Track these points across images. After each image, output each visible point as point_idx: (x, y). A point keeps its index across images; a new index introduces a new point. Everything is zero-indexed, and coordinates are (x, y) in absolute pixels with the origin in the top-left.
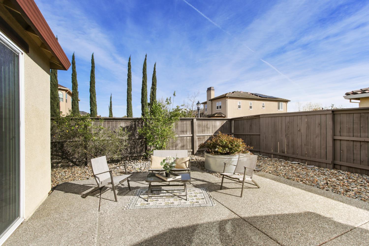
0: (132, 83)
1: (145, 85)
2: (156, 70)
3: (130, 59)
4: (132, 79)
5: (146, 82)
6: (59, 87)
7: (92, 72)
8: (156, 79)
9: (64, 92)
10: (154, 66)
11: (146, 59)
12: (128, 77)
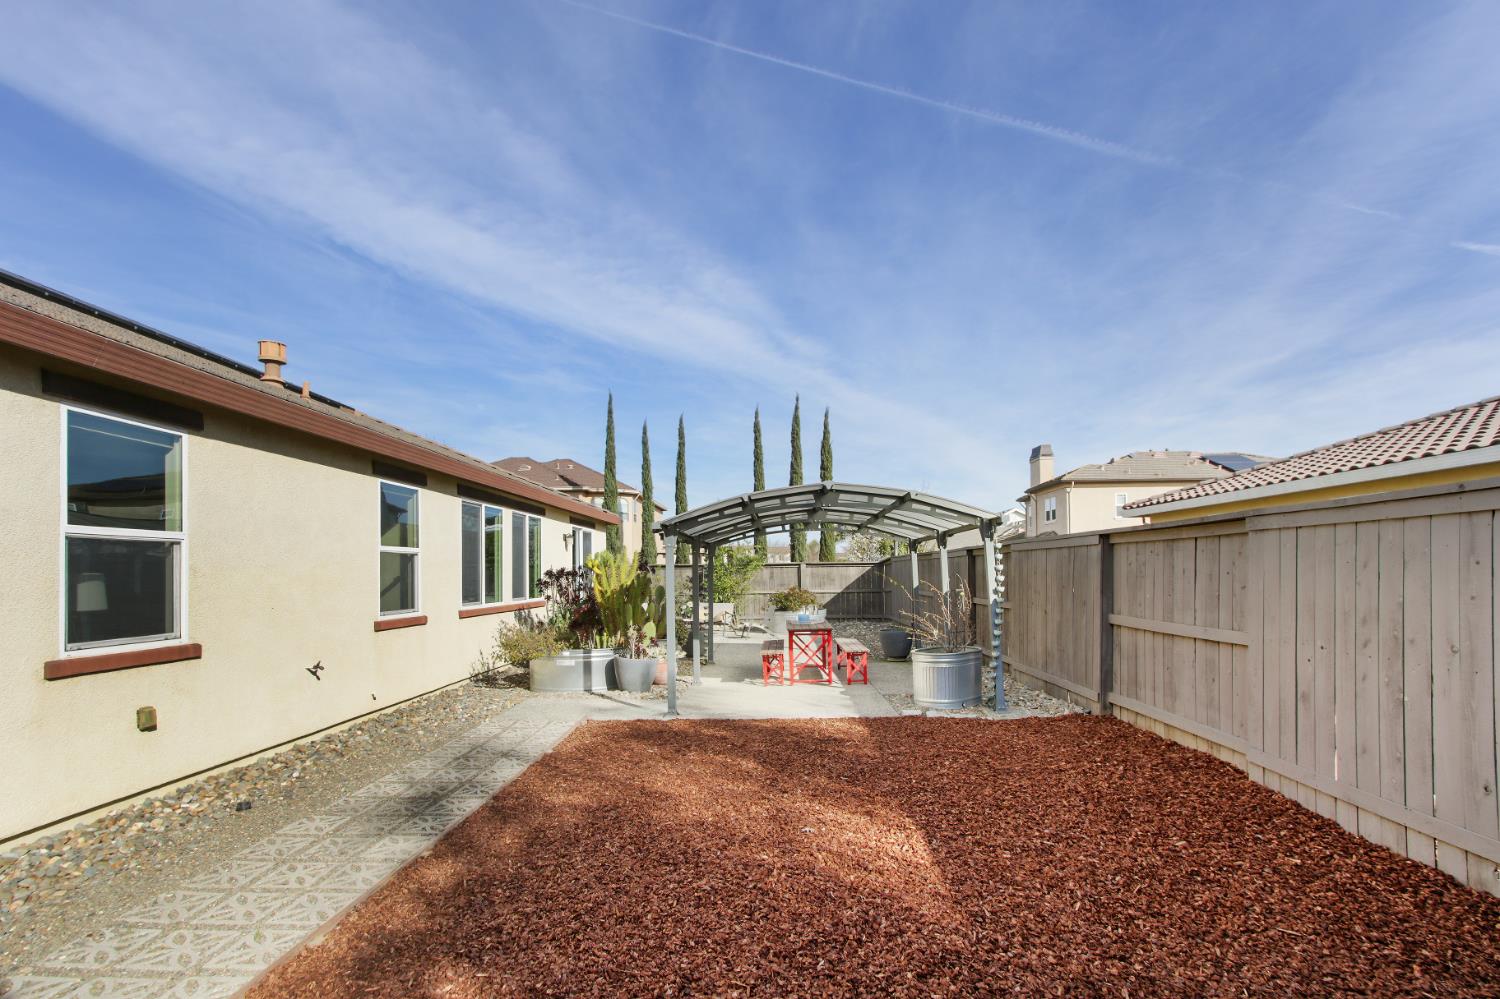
0: (765, 472)
1: (795, 473)
2: (830, 428)
3: (757, 413)
4: (764, 460)
5: (799, 466)
6: (620, 491)
7: (681, 456)
8: (829, 452)
9: (631, 498)
10: (824, 418)
11: (797, 408)
12: (756, 457)
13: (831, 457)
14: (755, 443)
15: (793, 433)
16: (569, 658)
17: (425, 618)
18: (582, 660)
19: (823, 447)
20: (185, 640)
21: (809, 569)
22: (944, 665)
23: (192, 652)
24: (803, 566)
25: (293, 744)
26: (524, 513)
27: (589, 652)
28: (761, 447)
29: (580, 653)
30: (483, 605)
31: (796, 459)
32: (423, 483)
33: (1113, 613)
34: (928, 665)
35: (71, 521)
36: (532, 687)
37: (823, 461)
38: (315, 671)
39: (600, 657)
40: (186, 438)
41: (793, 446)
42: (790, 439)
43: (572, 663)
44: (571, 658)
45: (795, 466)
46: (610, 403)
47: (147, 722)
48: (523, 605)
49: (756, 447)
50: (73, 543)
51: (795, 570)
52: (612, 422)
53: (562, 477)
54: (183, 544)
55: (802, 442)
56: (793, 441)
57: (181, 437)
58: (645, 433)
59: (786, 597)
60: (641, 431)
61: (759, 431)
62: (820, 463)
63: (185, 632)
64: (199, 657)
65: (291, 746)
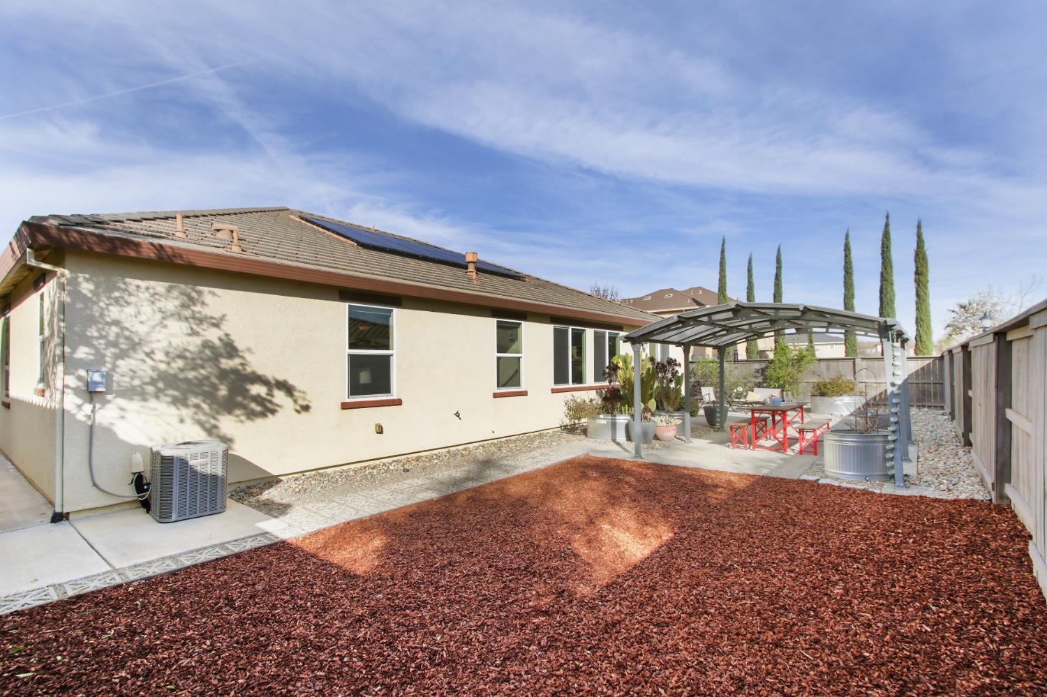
3: (847, 236)
13: (926, 263)
14: (845, 259)
15: (883, 247)
16: (603, 420)
17: (527, 392)
18: (610, 421)
19: (917, 255)
20: (395, 397)
21: (865, 363)
22: (849, 444)
23: (398, 402)
24: (858, 361)
25: (448, 449)
26: (605, 330)
27: (615, 416)
28: (851, 262)
29: (609, 417)
30: (570, 385)
31: (886, 269)
32: (525, 319)
33: (1010, 407)
34: (835, 443)
35: (350, 348)
36: (588, 435)
37: (917, 268)
38: (458, 415)
39: (622, 419)
40: (395, 310)
41: (883, 258)
42: (880, 251)
43: (604, 422)
44: (604, 419)
45: (885, 275)
46: (723, 245)
47: (380, 430)
48: (603, 386)
49: (846, 262)
50: (351, 357)
51: (851, 363)
52: (724, 258)
53: (693, 299)
54: (394, 355)
55: (892, 254)
56: (883, 253)
57: (392, 310)
58: (750, 263)
59: (825, 386)
60: (747, 262)
61: (849, 250)
62: (914, 269)
63: (394, 395)
64: (401, 404)
65: (447, 449)
